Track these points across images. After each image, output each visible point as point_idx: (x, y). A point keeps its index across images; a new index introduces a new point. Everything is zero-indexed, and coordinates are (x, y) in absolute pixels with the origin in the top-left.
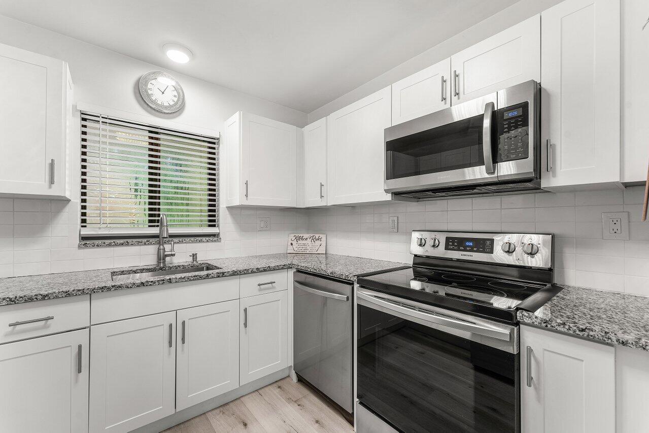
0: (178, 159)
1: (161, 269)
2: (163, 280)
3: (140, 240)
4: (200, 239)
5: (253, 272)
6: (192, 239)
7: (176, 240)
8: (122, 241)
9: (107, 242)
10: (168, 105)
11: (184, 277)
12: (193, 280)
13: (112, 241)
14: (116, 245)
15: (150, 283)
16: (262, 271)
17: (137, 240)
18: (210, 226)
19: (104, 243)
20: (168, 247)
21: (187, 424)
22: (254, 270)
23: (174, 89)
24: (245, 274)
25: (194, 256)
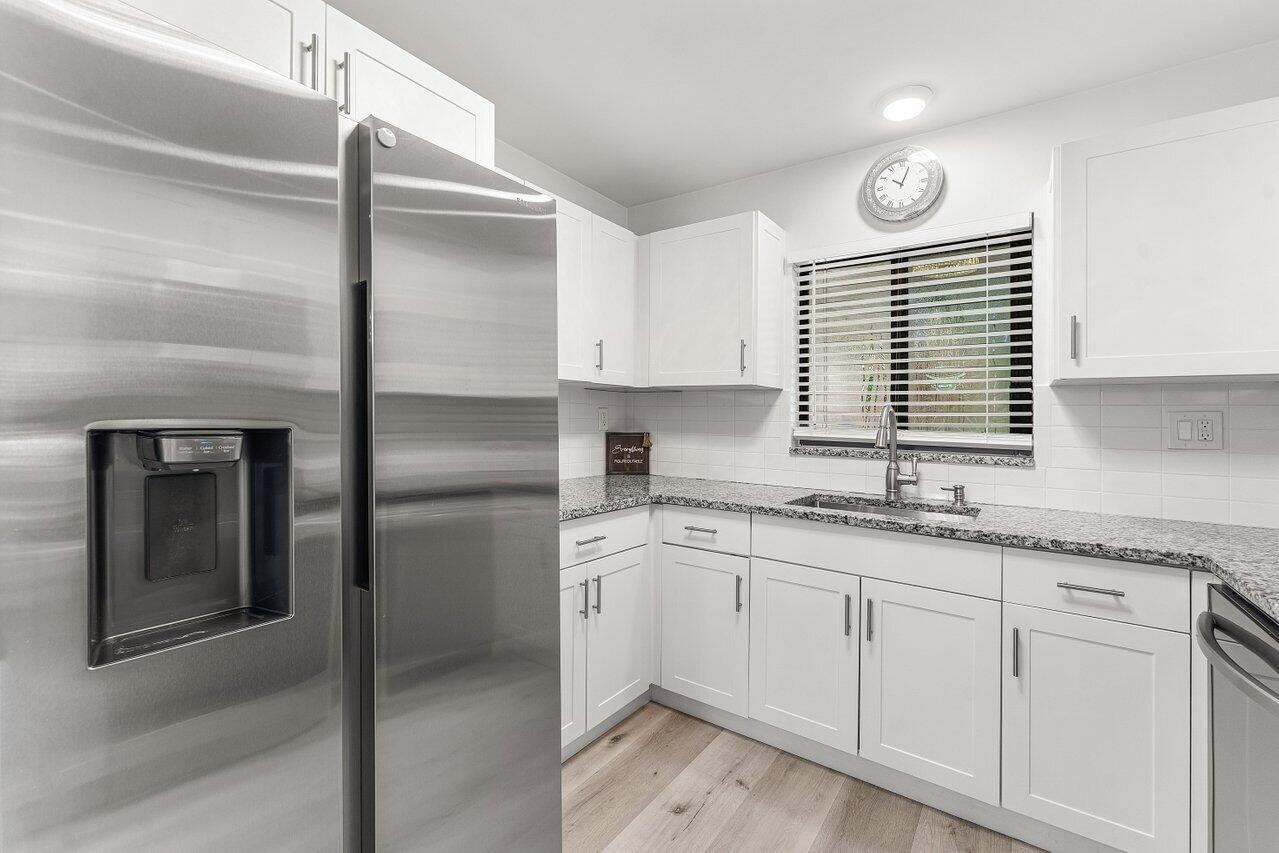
0: (943, 298)
1: (888, 503)
2: (836, 517)
3: (864, 450)
4: (977, 457)
5: (1037, 546)
6: (960, 456)
7: (925, 455)
8: (838, 449)
9: (821, 449)
10: (911, 202)
11: (871, 520)
12: (887, 529)
13: (827, 448)
14: (832, 455)
15: (816, 517)
16: (1071, 552)
17: (861, 450)
18: (1013, 431)
19: (817, 450)
20: (906, 467)
21: (884, 796)
22: (1043, 543)
23: (922, 167)
24: (1012, 545)
25: (958, 491)
